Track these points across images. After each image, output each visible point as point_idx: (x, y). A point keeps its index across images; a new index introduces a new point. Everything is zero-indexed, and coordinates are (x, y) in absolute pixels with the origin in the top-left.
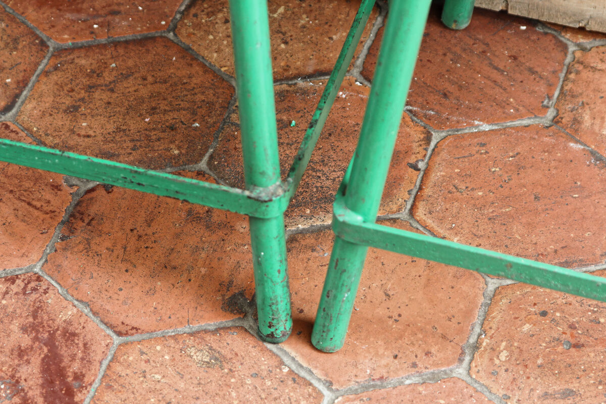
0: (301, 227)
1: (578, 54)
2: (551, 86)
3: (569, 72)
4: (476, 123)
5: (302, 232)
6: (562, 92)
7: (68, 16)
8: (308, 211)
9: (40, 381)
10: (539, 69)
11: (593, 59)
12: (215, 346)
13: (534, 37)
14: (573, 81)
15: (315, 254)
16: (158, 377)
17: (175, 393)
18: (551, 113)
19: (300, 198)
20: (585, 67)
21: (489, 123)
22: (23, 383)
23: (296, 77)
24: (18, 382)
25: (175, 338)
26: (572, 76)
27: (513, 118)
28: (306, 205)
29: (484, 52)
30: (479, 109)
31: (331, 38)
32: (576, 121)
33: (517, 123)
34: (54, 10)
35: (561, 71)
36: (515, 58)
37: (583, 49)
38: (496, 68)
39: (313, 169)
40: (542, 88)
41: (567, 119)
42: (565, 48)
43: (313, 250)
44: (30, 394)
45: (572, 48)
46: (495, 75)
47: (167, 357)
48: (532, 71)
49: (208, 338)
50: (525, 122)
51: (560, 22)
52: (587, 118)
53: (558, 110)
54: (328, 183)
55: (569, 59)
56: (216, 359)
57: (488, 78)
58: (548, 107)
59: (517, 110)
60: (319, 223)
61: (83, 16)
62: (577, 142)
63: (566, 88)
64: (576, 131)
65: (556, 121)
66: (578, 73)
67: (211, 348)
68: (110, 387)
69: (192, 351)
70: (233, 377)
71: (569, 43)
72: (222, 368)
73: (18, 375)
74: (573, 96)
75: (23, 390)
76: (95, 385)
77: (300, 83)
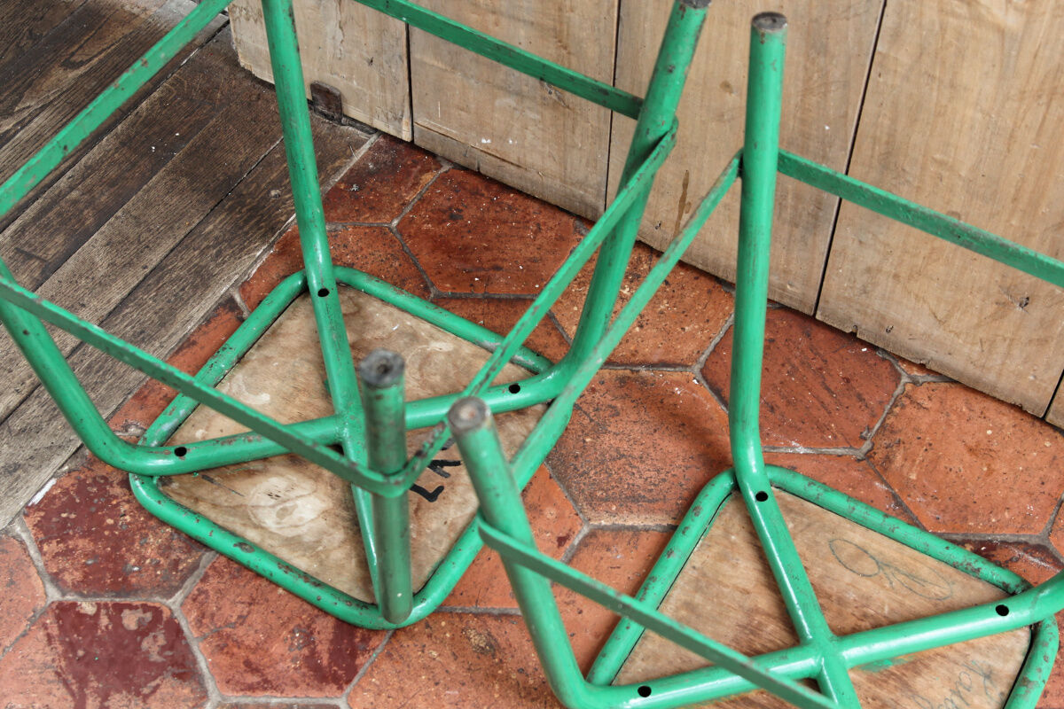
0: (603, 523)
1: (909, 387)
2: (874, 416)
3: (895, 405)
4: (794, 443)
5: (603, 529)
6: (883, 426)
7: (456, 264)
8: (614, 508)
9: (331, 637)
10: (866, 397)
11: (921, 396)
12: (494, 632)
13: (871, 362)
14: (896, 416)
15: (609, 554)
16: (435, 654)
17: (445, 674)
18: (866, 446)
19: (610, 493)
20: (912, 402)
21: (805, 446)
22: (316, 635)
23: (640, 364)
24: (312, 633)
25: (460, 616)
26: (897, 410)
27: (830, 445)
28: (614, 500)
29: (821, 369)
30: (799, 430)
31: (683, 329)
32: (888, 460)
33: (832, 450)
34: (445, 256)
35: (888, 402)
36: (848, 381)
37: (915, 383)
38: (828, 389)
39: (630, 465)
40: (864, 418)
41: (879, 456)
42: (898, 377)
43: (608, 550)
44: (319, 648)
45: (904, 379)
46: (825, 396)
47: (448, 635)
48: (860, 398)
49: (492, 623)
50: (839, 451)
51: (903, 355)
52: (899, 459)
53: (874, 444)
54: (640, 482)
55: (899, 391)
56: (491, 646)
57: (817, 398)
58: (865, 439)
59: (835, 437)
60: (620, 522)
61: (468, 267)
62: (883, 482)
63: (888, 421)
64: (886, 469)
65: (869, 455)
66: (903, 407)
67: (489, 634)
68: (390, 655)
69: (472, 633)
70: (501, 668)
71: (903, 373)
72: (494, 656)
73: (313, 626)
74: (892, 432)
75: (314, 642)
76: (378, 651)
77: (644, 372)
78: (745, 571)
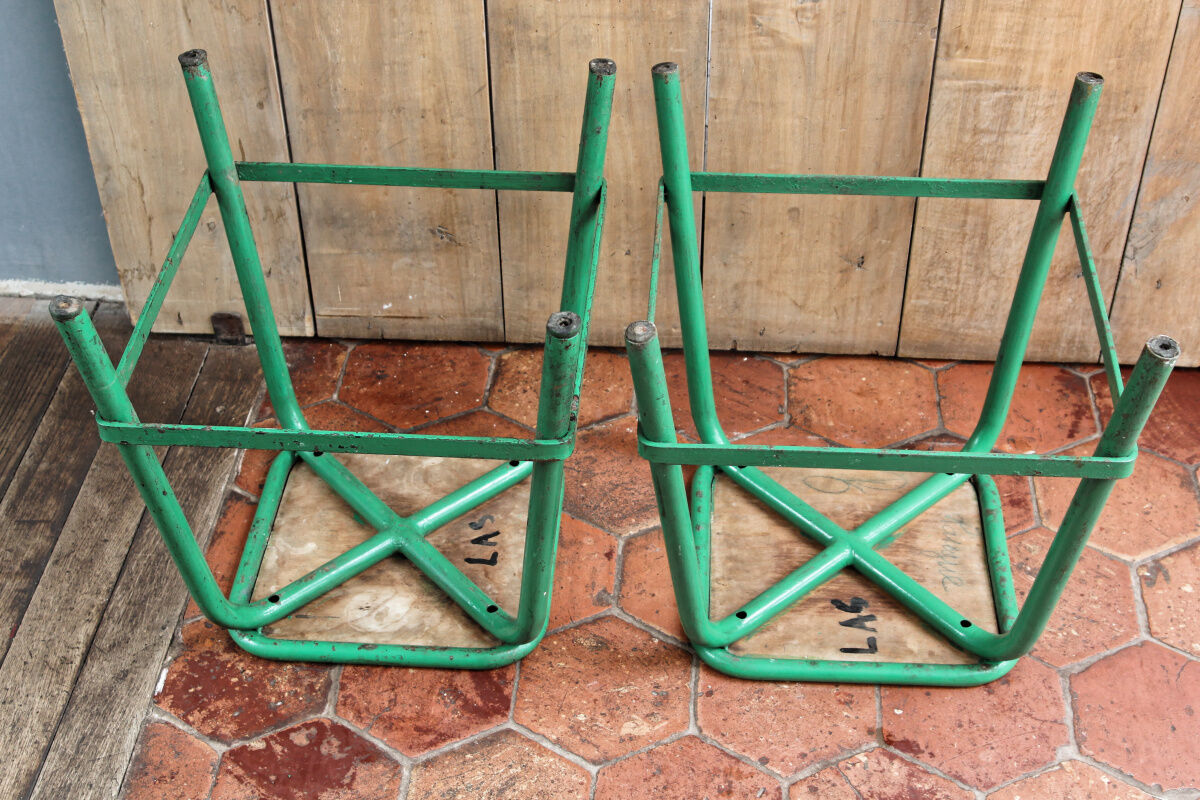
0: (632, 533)
1: (792, 372)
2: (779, 397)
3: (789, 386)
4: (735, 433)
5: (634, 537)
6: (789, 401)
7: (404, 407)
8: (633, 520)
9: (473, 685)
10: (766, 387)
11: (803, 373)
12: (597, 633)
13: (756, 365)
14: (795, 392)
15: (649, 551)
16: (562, 664)
17: (579, 674)
18: (786, 418)
19: (624, 512)
20: (800, 380)
21: (745, 431)
22: (460, 689)
23: (591, 423)
24: (456, 689)
25: (565, 633)
26: (792, 388)
27: (761, 425)
28: (630, 516)
29: (723, 381)
30: (734, 423)
31: (607, 391)
32: (807, 420)
33: (765, 428)
34: (392, 405)
35: (783, 385)
36: (747, 382)
37: (793, 367)
38: (736, 391)
39: (626, 489)
40: (773, 400)
41: (799, 420)
42: (780, 369)
43: (647, 549)
44: (469, 696)
45: (785, 368)
46: (737, 397)
47: (564, 648)
48: (763, 390)
49: (591, 628)
50: (770, 427)
51: (778, 350)
52: (814, 417)
53: (791, 415)
54: (641, 497)
55: (786, 376)
56: (601, 643)
57: (732, 400)
58: (782, 414)
59: (761, 419)
60: (644, 528)
61: (415, 406)
62: (813, 434)
63: (792, 397)
64: (810, 427)
65: (792, 422)
66: (795, 385)
67: (595, 636)
68: (528, 679)
69: (582, 640)
70: (619, 653)
71: (782, 365)
72: (608, 648)
73: (454, 684)
74: (799, 402)
75: (462, 694)
76: (517, 680)
77: (596, 427)
78: (756, 522)
